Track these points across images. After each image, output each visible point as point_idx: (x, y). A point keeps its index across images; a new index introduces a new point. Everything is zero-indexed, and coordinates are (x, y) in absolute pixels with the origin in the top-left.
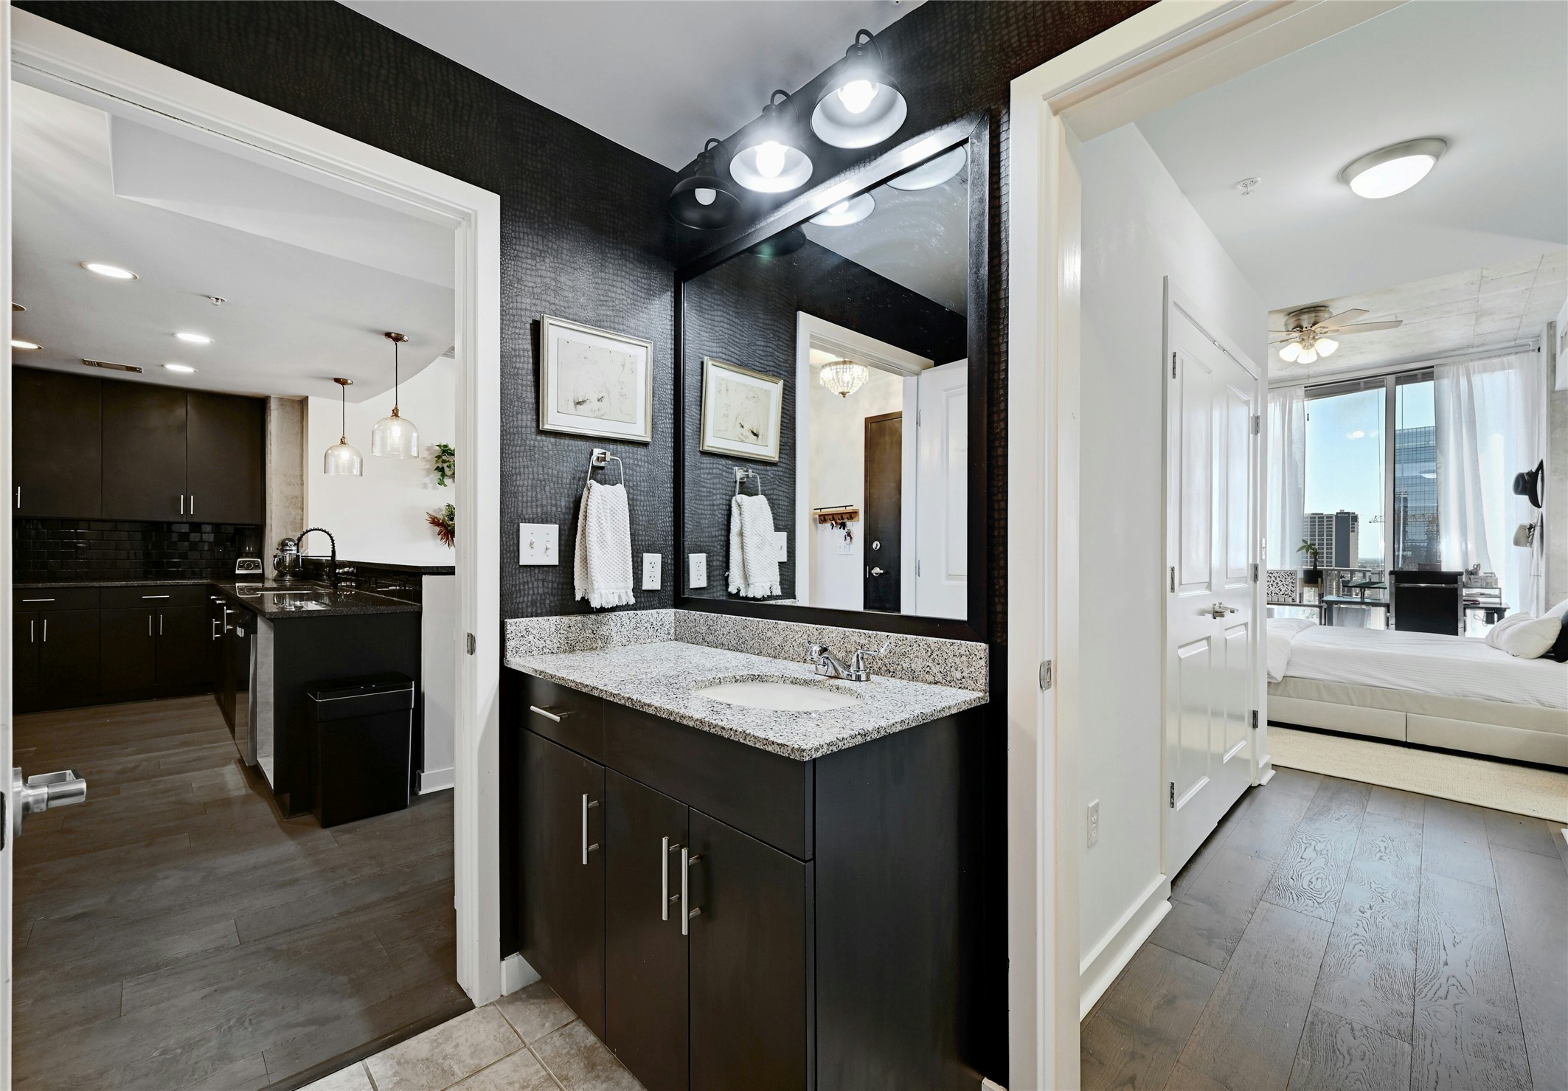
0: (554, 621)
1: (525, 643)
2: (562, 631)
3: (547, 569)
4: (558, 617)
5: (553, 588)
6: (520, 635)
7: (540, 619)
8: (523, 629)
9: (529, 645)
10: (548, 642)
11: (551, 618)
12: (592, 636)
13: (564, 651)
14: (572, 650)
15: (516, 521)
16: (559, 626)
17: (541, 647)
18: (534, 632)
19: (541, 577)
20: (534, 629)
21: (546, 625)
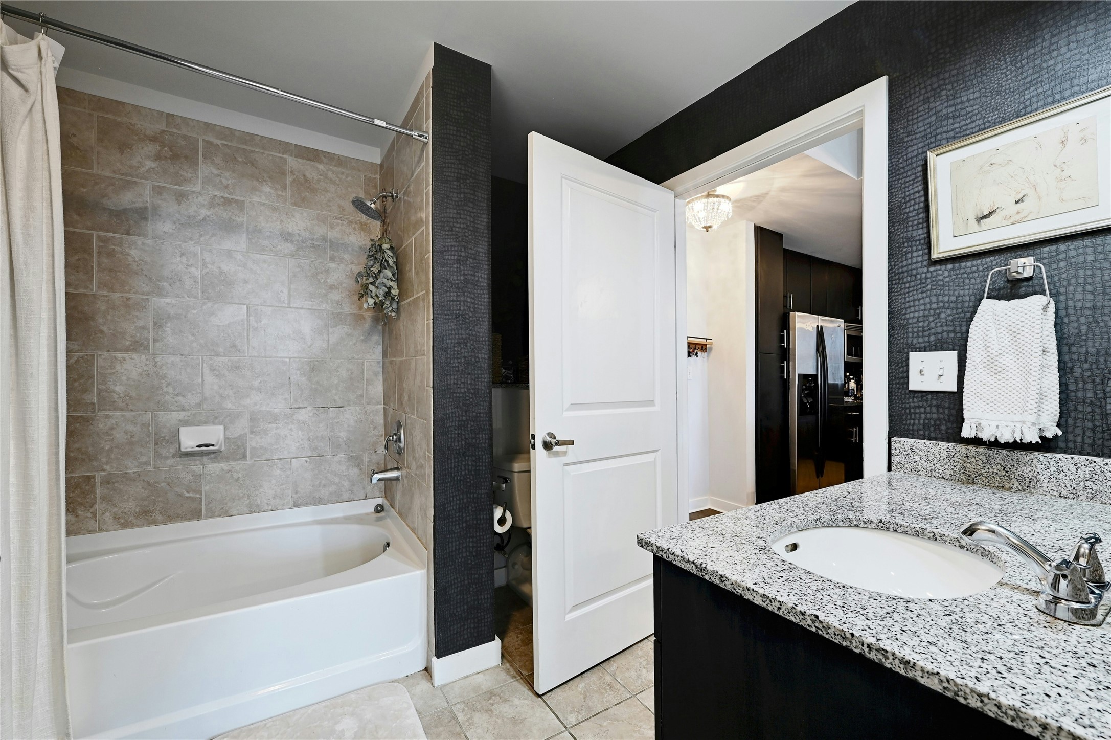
0: (945, 447)
1: (910, 461)
2: (956, 459)
3: (942, 395)
4: (951, 445)
5: (949, 415)
6: (905, 453)
7: (928, 442)
8: (908, 448)
9: (915, 464)
10: (938, 466)
11: (940, 443)
12: (1004, 473)
13: (961, 481)
14: (971, 481)
15: (906, 350)
16: (953, 454)
17: (929, 469)
18: (921, 453)
19: (934, 402)
20: (921, 450)
21: (936, 450)
